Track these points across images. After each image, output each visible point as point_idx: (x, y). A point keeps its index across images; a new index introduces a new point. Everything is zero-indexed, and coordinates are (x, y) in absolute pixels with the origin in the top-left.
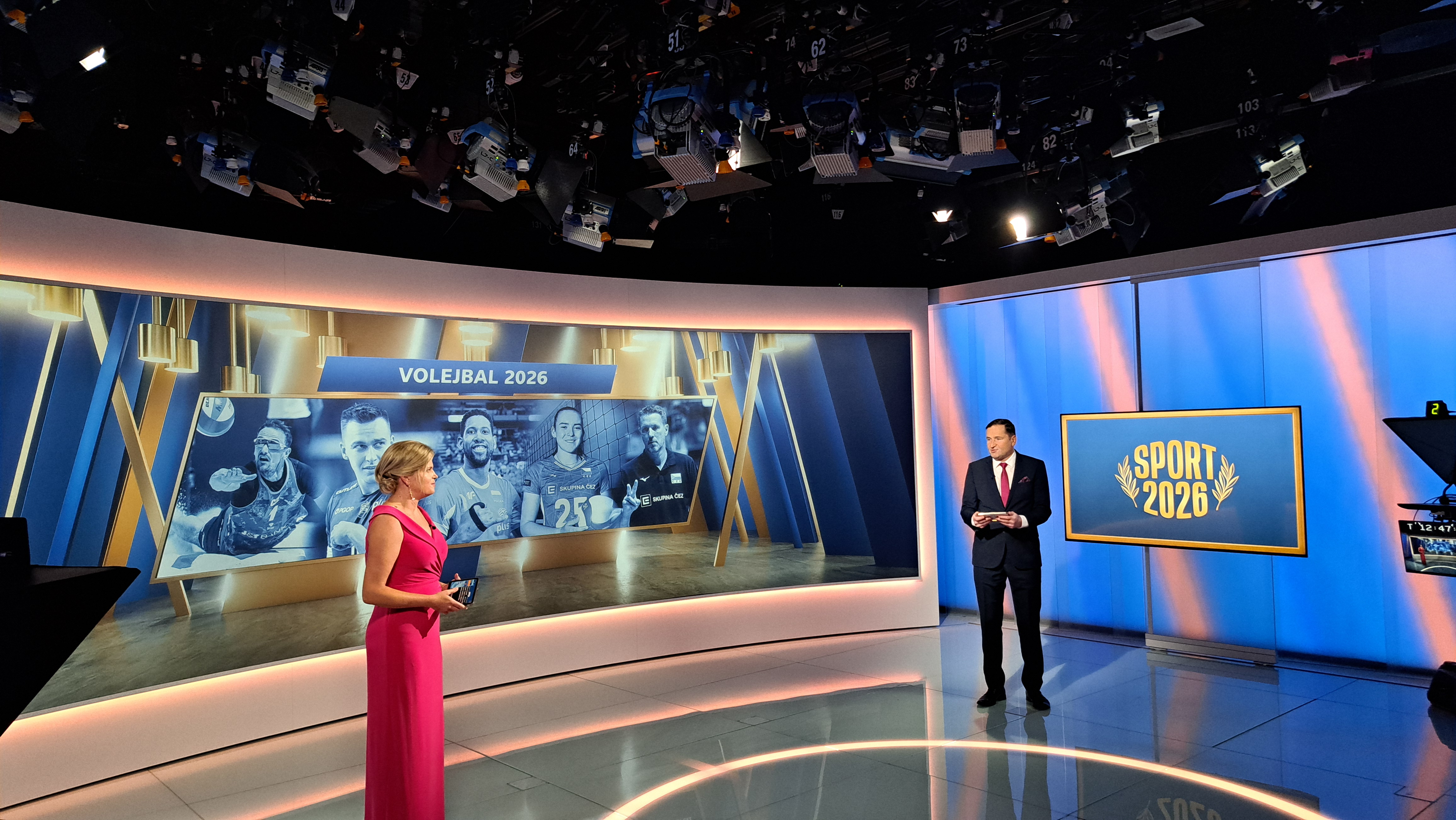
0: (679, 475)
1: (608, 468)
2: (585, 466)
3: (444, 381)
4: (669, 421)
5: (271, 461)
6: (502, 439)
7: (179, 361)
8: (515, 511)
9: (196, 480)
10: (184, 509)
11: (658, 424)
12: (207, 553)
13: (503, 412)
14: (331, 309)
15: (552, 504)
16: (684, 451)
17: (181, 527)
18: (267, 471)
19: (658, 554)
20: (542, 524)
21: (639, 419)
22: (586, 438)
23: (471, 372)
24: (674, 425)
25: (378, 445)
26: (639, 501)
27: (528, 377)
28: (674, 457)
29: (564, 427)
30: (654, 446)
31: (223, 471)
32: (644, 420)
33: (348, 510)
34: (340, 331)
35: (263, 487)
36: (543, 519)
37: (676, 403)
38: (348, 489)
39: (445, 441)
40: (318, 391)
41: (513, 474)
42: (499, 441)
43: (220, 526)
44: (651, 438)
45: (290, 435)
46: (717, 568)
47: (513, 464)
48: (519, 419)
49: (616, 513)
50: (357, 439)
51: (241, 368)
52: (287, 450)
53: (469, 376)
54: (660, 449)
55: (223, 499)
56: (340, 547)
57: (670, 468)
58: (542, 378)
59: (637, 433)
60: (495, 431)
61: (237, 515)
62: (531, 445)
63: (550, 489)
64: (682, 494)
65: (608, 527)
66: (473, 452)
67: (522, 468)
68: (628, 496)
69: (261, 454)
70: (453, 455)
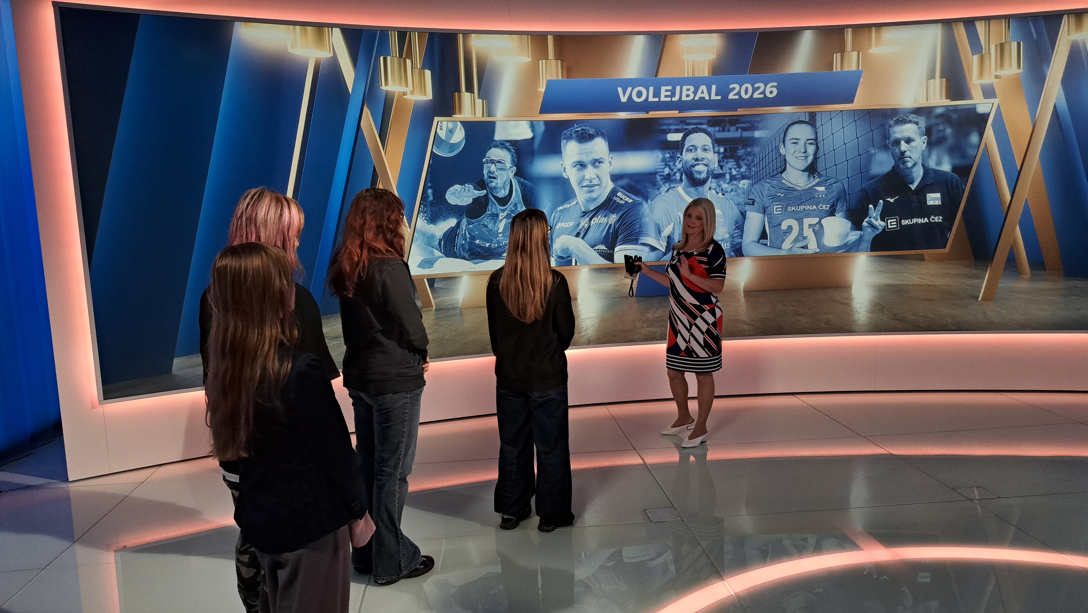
0: (938, 195)
1: (846, 187)
2: (818, 184)
3: (663, 99)
4: (928, 132)
5: (499, 179)
6: (724, 158)
7: (415, 90)
8: (737, 231)
9: (434, 194)
10: (425, 219)
11: (913, 136)
12: (447, 257)
13: (726, 129)
14: (550, 33)
15: (779, 225)
16: (946, 167)
17: (424, 234)
18: (495, 188)
19: (905, 283)
20: (766, 245)
21: (889, 131)
22: (820, 154)
23: (692, 89)
24: (934, 137)
25: (597, 164)
26: (883, 224)
27: (755, 90)
28: (932, 175)
29: (795, 143)
30: (906, 162)
31: (457, 187)
32: (894, 132)
33: (569, 224)
34: (559, 55)
35: (492, 202)
36: (767, 239)
37: (939, 111)
38: (568, 206)
39: (664, 160)
40: (539, 113)
41: (735, 192)
42: (721, 159)
43: (456, 235)
44: (903, 153)
45: (515, 155)
46: (983, 302)
47: (735, 182)
48: (744, 136)
49: (854, 236)
50: (577, 159)
51: (469, 94)
52: (512, 169)
53: (690, 93)
54: (915, 165)
55: (458, 211)
56: (563, 258)
57: (925, 187)
58: (771, 91)
59: (885, 147)
60: (716, 149)
61: (471, 226)
62: (756, 163)
63: (776, 209)
64: (941, 218)
65: (844, 250)
66: (693, 171)
67: (745, 187)
68: (870, 218)
69: (490, 172)
70: (672, 173)
